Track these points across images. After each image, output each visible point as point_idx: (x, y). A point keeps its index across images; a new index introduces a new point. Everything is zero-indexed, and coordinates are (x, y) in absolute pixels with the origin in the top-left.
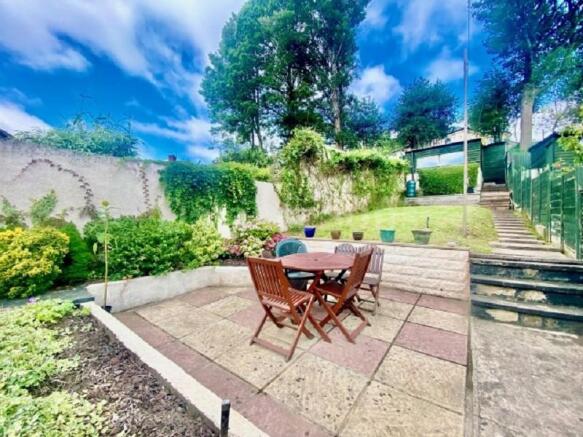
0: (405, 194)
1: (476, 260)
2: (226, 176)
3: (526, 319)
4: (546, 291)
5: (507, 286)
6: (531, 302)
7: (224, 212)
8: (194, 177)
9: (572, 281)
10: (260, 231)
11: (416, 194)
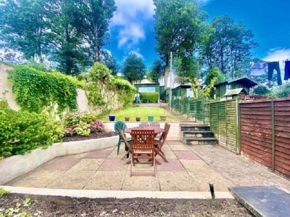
0: (135, 102)
1: (183, 126)
2: (61, 82)
3: (200, 143)
4: (202, 134)
5: (193, 133)
6: (199, 138)
7: (56, 106)
8: (39, 80)
9: (206, 130)
10: (86, 118)
11: (139, 102)
